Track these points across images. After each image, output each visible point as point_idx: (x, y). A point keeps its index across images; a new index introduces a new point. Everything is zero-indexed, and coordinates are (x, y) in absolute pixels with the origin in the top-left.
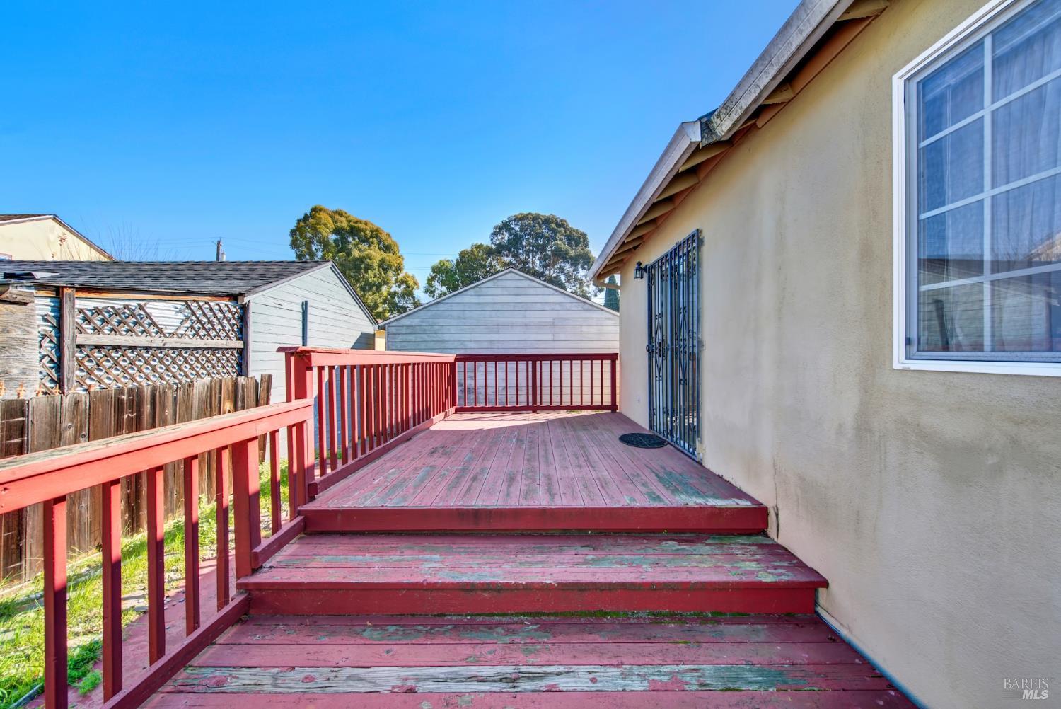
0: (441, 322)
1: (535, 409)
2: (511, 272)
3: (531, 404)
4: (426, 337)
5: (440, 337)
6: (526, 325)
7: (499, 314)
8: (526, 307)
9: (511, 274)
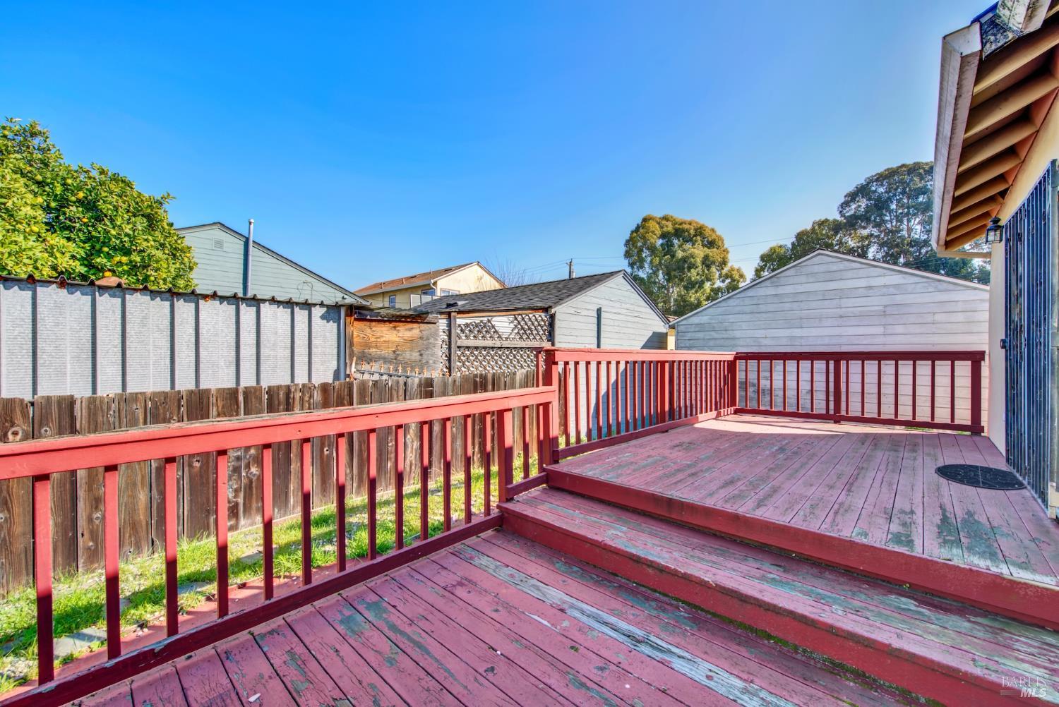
0: (731, 318)
1: (837, 419)
2: (819, 254)
3: (832, 412)
4: (714, 335)
5: (731, 334)
6: (841, 317)
7: (803, 305)
8: (842, 294)
9: (820, 257)
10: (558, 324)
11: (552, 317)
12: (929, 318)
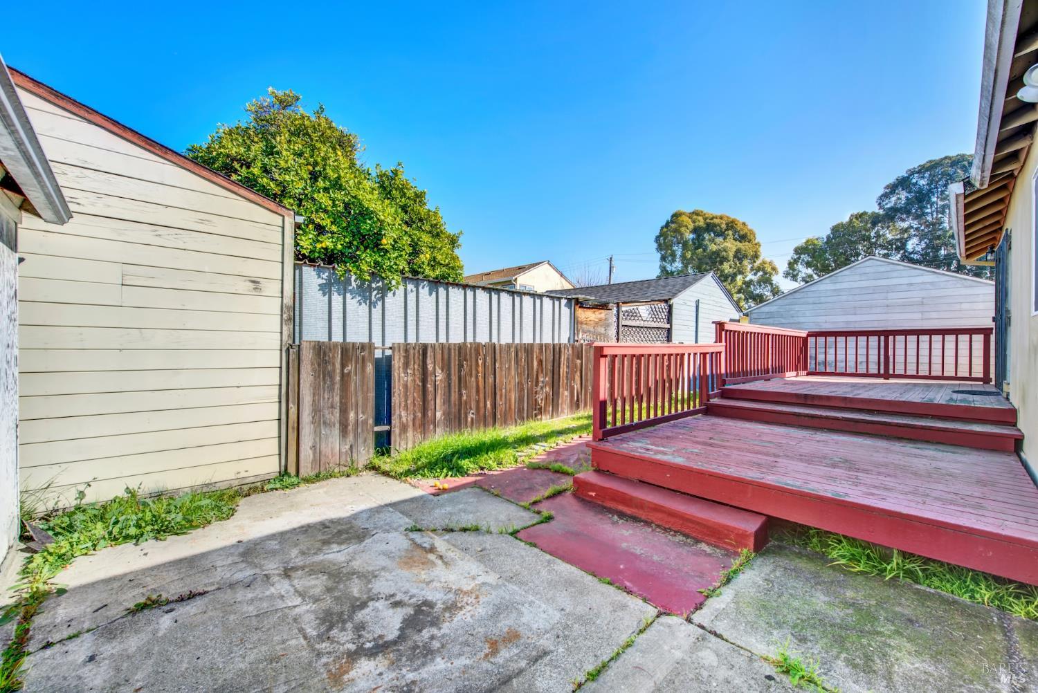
0: (797, 307)
1: (886, 376)
2: (870, 259)
3: (882, 372)
5: (796, 320)
6: (888, 306)
7: (857, 298)
8: (888, 289)
9: (871, 261)
10: (674, 311)
11: (670, 307)
12: (957, 307)
